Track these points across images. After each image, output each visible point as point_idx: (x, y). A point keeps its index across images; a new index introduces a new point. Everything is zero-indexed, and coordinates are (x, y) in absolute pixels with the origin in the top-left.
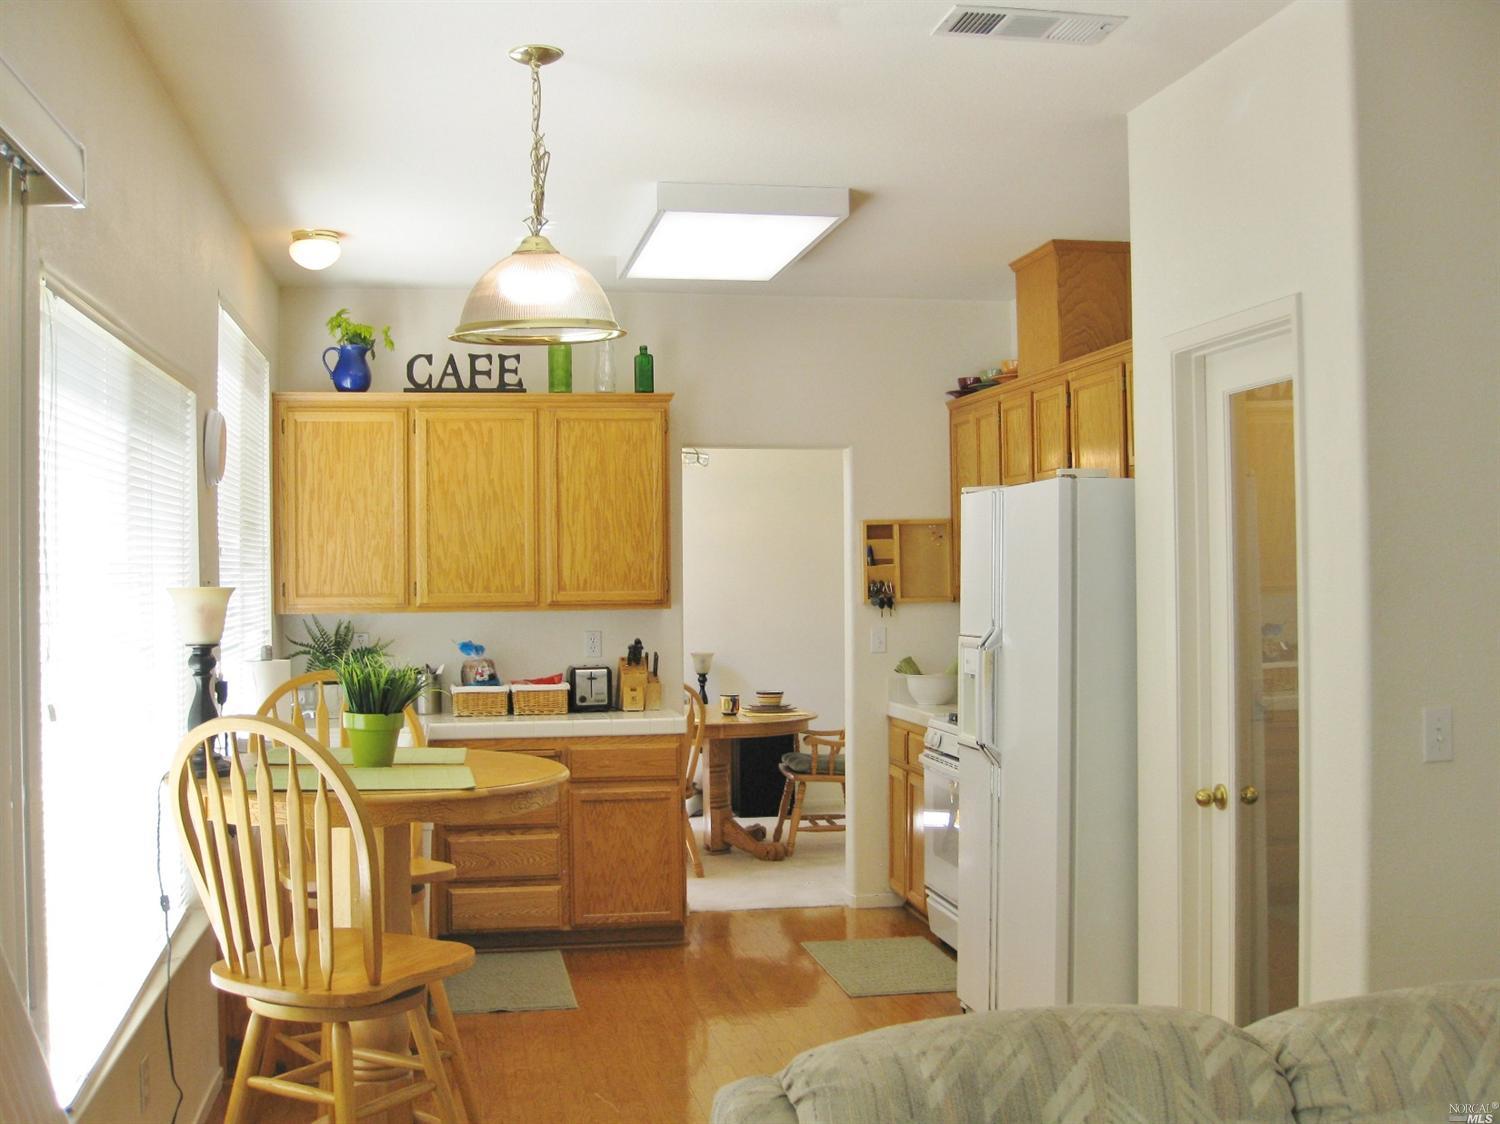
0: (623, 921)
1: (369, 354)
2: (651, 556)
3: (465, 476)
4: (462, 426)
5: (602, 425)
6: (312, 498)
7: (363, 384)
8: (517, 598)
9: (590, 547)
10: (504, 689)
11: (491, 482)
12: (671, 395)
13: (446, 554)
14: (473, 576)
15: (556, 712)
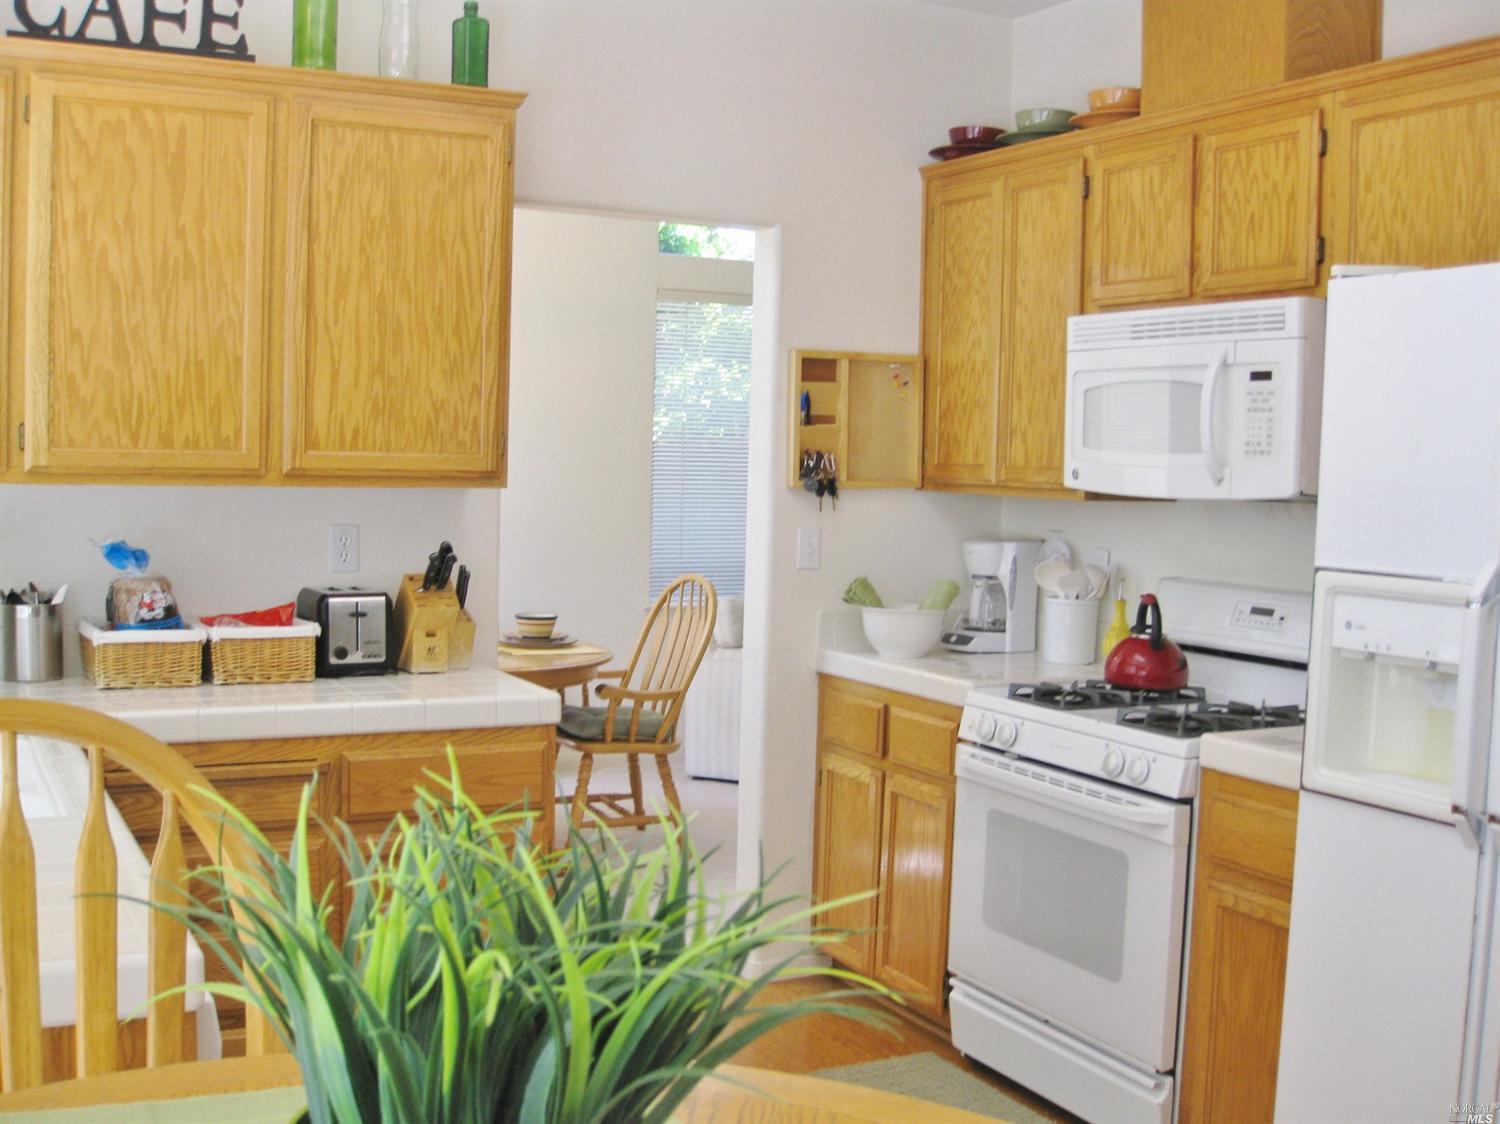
2: (477, 389)
3: (129, 219)
4: (126, 114)
8: (224, 460)
9: (364, 371)
10: (197, 634)
11: (181, 233)
12: (523, 96)
13: (85, 370)
14: (140, 415)
15: (293, 678)
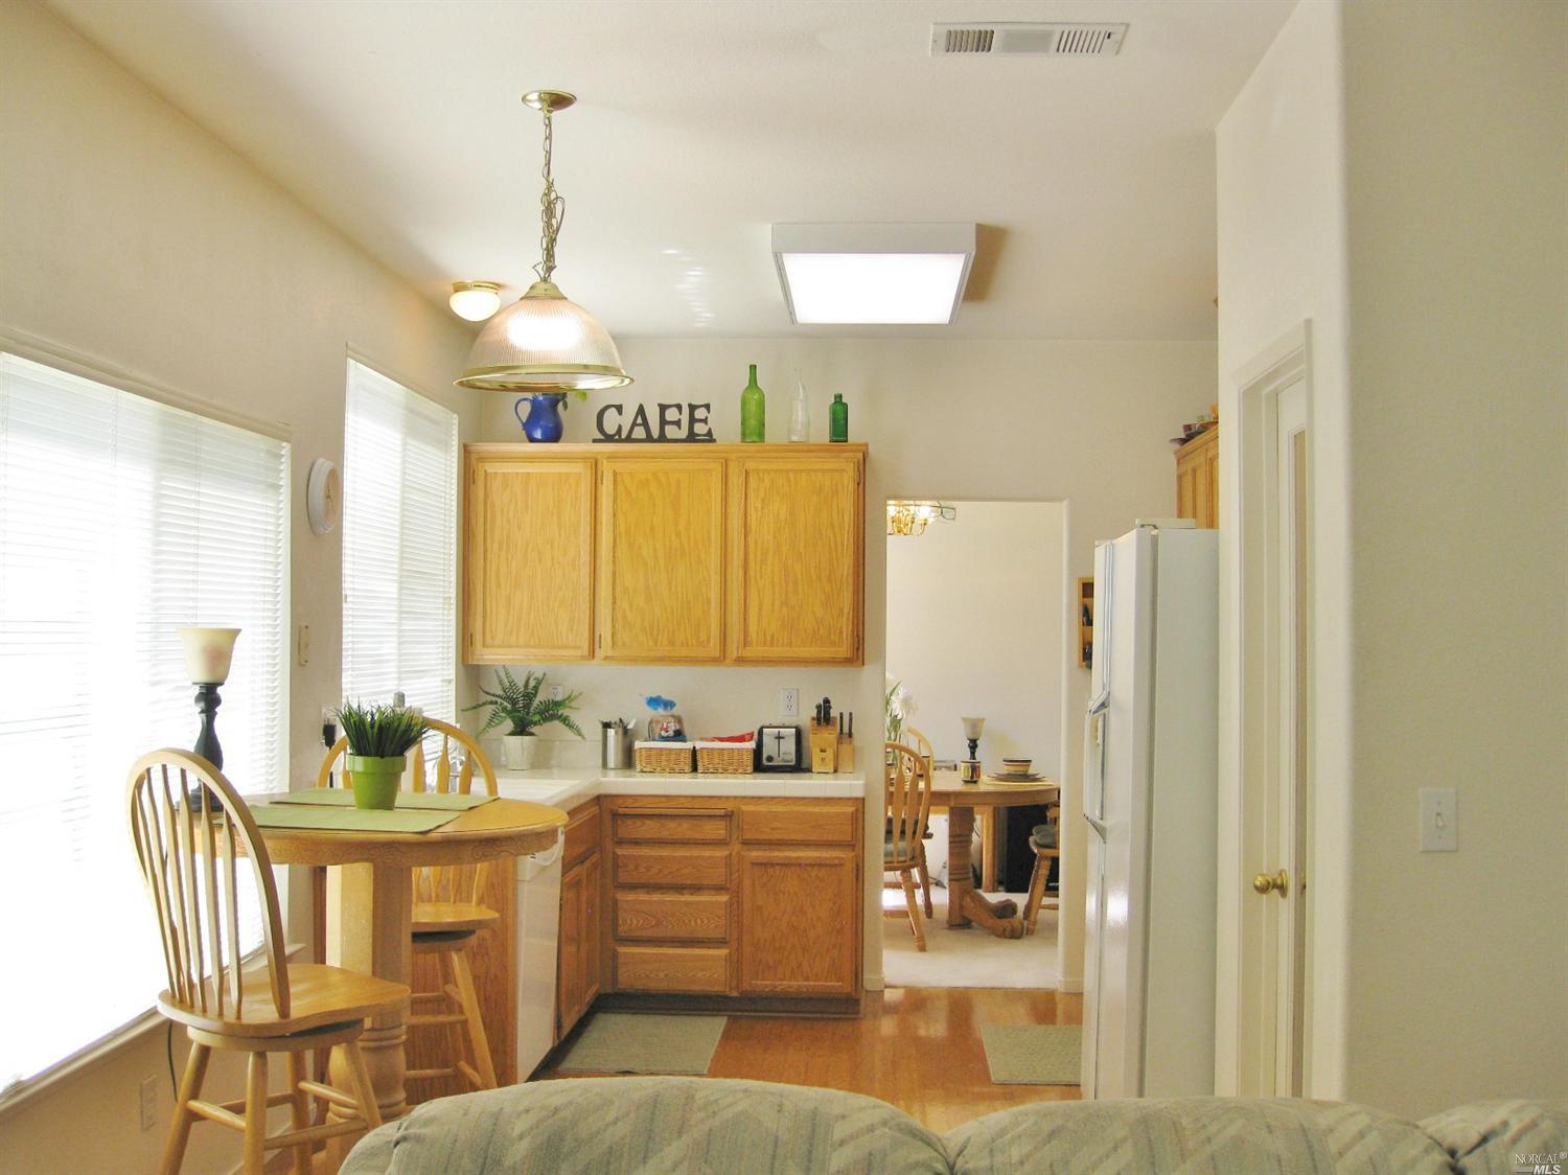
0: (790, 990)
1: (561, 404)
2: (841, 610)
3: (652, 529)
4: (649, 476)
5: (792, 475)
6: (500, 549)
7: (554, 435)
8: (702, 653)
9: (777, 603)
10: (688, 745)
11: (678, 535)
12: (871, 444)
13: (631, 607)
14: (658, 630)
15: (740, 771)
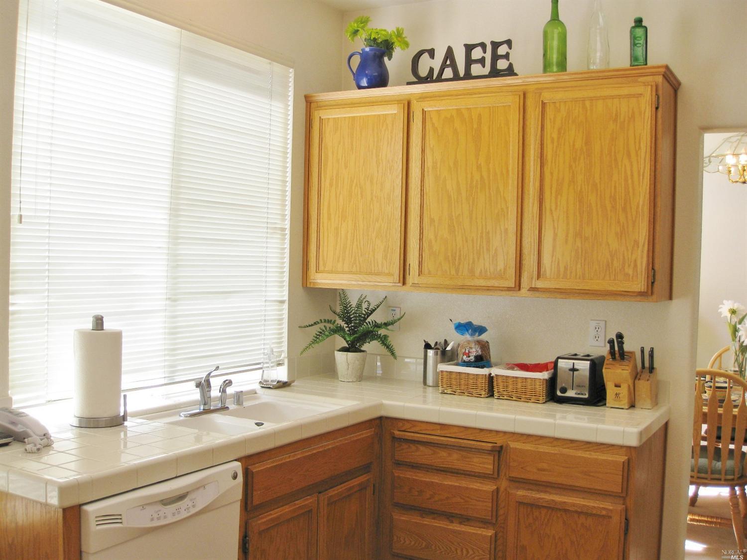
1: (387, 56)
3: (456, 163)
5: (588, 103)
7: (380, 82)
9: (571, 235)
10: (487, 372)
11: (479, 167)
13: (436, 237)
